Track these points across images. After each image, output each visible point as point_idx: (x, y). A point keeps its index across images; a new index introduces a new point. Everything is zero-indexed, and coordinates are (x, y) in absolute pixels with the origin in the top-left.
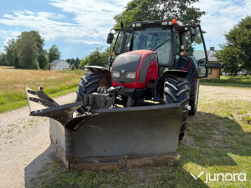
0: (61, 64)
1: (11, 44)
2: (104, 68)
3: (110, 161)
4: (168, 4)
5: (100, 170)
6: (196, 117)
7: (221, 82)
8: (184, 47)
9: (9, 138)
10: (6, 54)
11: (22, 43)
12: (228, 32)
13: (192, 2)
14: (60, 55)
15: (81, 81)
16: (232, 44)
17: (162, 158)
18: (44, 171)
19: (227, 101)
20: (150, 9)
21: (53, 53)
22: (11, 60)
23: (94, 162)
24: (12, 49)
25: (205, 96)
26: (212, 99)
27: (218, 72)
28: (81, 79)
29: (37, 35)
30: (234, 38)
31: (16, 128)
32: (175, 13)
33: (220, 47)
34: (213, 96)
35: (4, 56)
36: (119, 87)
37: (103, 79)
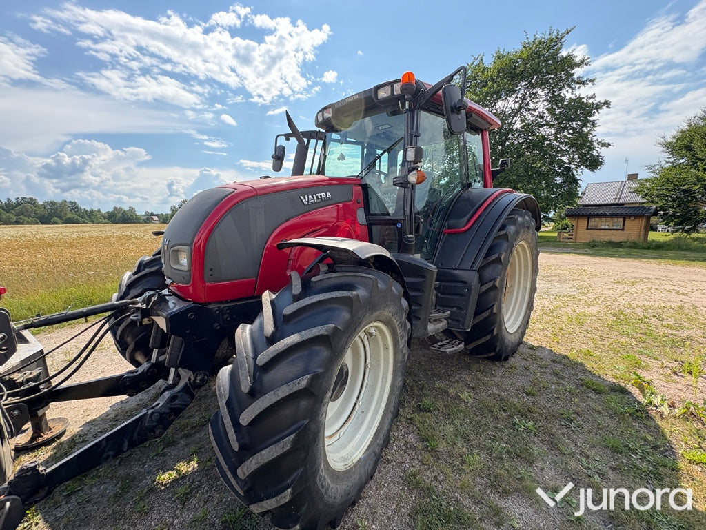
7: (649, 248)
12: (670, 135)
13: (578, 86)
16: (682, 161)
27: (643, 224)
30: (689, 148)
34: (609, 287)
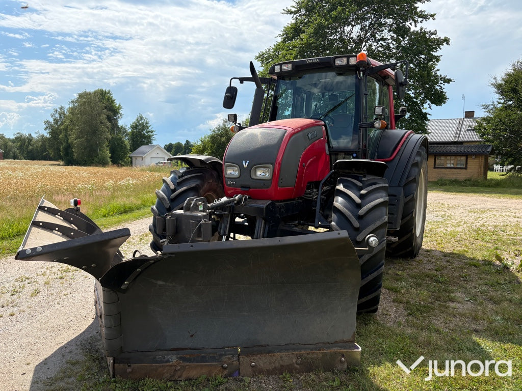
0: (154, 155)
1: (57, 116)
2: (211, 159)
3: (203, 359)
4: (368, 25)
5: (182, 378)
6: (420, 262)
7: (489, 186)
8: (381, 111)
9: (10, 305)
10: (48, 136)
11: (78, 114)
12: (500, 77)
14: (153, 135)
15: (163, 186)
16: (510, 103)
17: (319, 354)
18: (62, 379)
19: (495, 227)
20: (332, 37)
21: (139, 132)
22: (58, 149)
23: (168, 361)
24: (59, 126)
25: (448, 216)
26: (463, 222)
27: (483, 163)
28: (163, 183)
29: (109, 97)
30: (515, 91)
31: (30, 285)
32: (384, 44)
33: (484, 110)
34: (466, 215)
35: (45, 141)
36: (237, 197)
37: (211, 181)
